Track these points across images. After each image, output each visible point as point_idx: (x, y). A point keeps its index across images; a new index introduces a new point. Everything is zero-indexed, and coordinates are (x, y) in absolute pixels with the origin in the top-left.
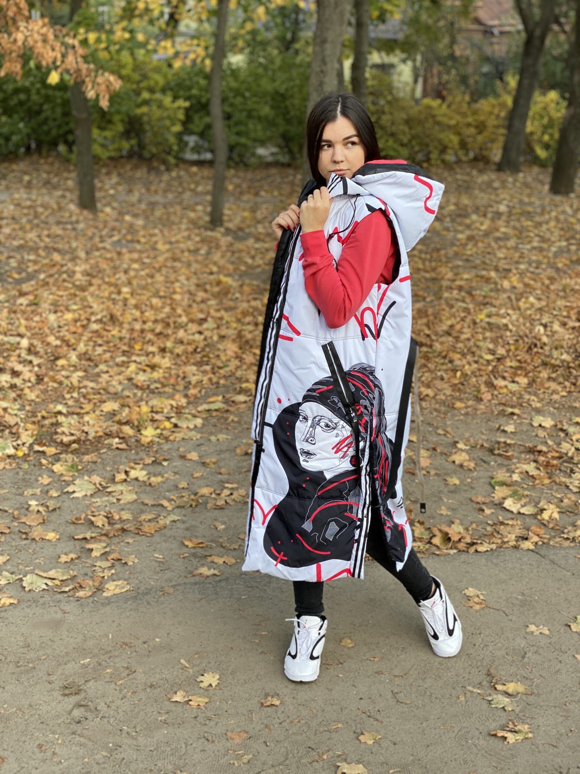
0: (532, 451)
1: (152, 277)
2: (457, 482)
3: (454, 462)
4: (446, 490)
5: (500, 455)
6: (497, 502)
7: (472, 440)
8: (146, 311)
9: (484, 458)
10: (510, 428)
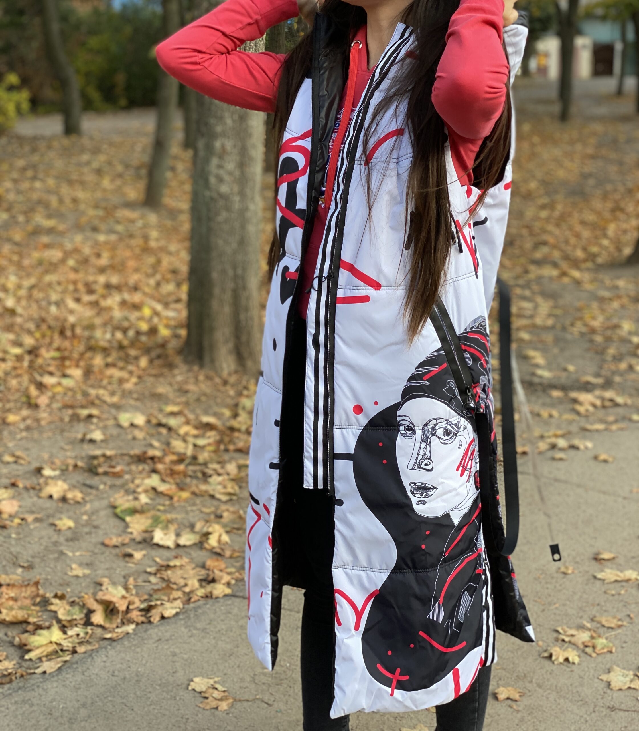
0: (141, 459)
5: (106, 473)
6: (139, 538)
7: (58, 462)
10: (97, 435)
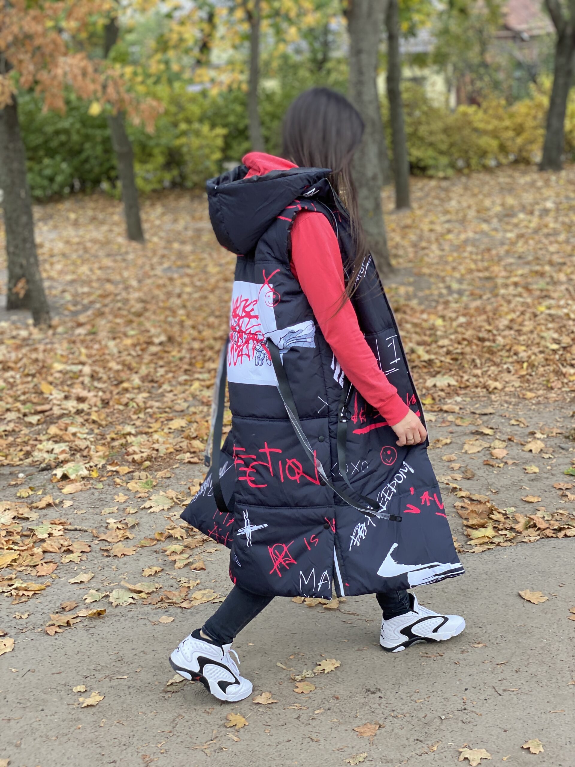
1: (205, 298)
2: (537, 470)
3: (531, 451)
4: (526, 479)
8: (203, 330)
9: (563, 445)
